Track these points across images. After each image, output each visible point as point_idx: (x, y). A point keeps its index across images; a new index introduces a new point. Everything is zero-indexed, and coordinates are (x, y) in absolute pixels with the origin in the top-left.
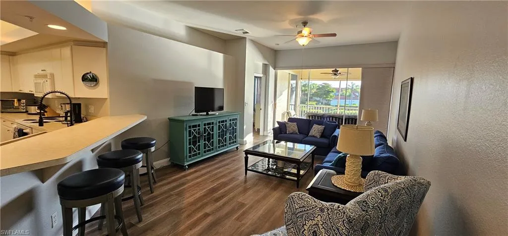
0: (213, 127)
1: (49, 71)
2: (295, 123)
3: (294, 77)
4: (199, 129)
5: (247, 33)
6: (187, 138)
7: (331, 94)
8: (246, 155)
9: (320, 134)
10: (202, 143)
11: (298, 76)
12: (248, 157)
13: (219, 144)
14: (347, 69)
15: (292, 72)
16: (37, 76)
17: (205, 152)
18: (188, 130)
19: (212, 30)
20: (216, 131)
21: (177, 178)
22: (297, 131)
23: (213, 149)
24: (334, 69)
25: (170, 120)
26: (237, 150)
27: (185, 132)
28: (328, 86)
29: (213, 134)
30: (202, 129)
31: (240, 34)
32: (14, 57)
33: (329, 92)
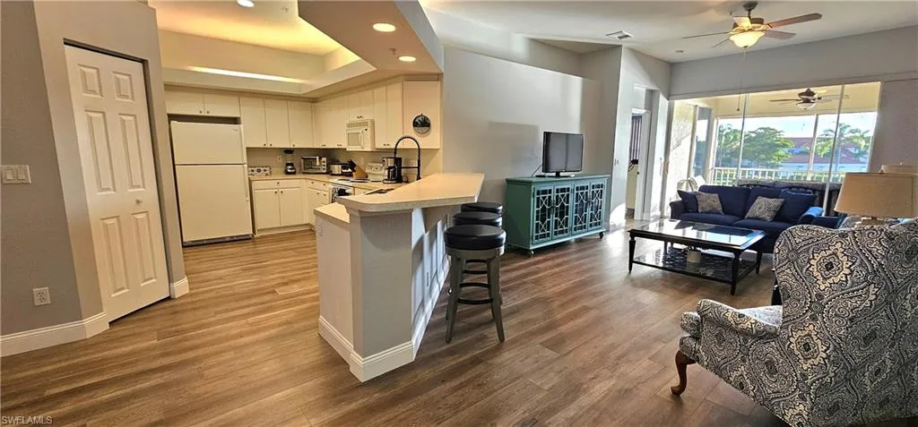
0: (568, 195)
1: (367, 117)
2: (716, 195)
3: (705, 113)
4: (550, 197)
5: (627, 36)
6: (534, 209)
7: (781, 152)
8: (633, 238)
9: (772, 214)
10: (553, 218)
11: (713, 111)
12: (635, 242)
13: (576, 224)
14: (840, 86)
15: (700, 102)
16: (349, 125)
17: (556, 234)
18: (536, 196)
19: (557, 39)
20: (572, 203)
21: (521, 266)
22: (720, 209)
23: (566, 231)
24: (804, 90)
25: (509, 181)
26: (601, 237)
27: (532, 199)
28: (774, 132)
29: (568, 207)
30: (553, 196)
31: (614, 40)
32: (316, 104)
33: (774, 147)
